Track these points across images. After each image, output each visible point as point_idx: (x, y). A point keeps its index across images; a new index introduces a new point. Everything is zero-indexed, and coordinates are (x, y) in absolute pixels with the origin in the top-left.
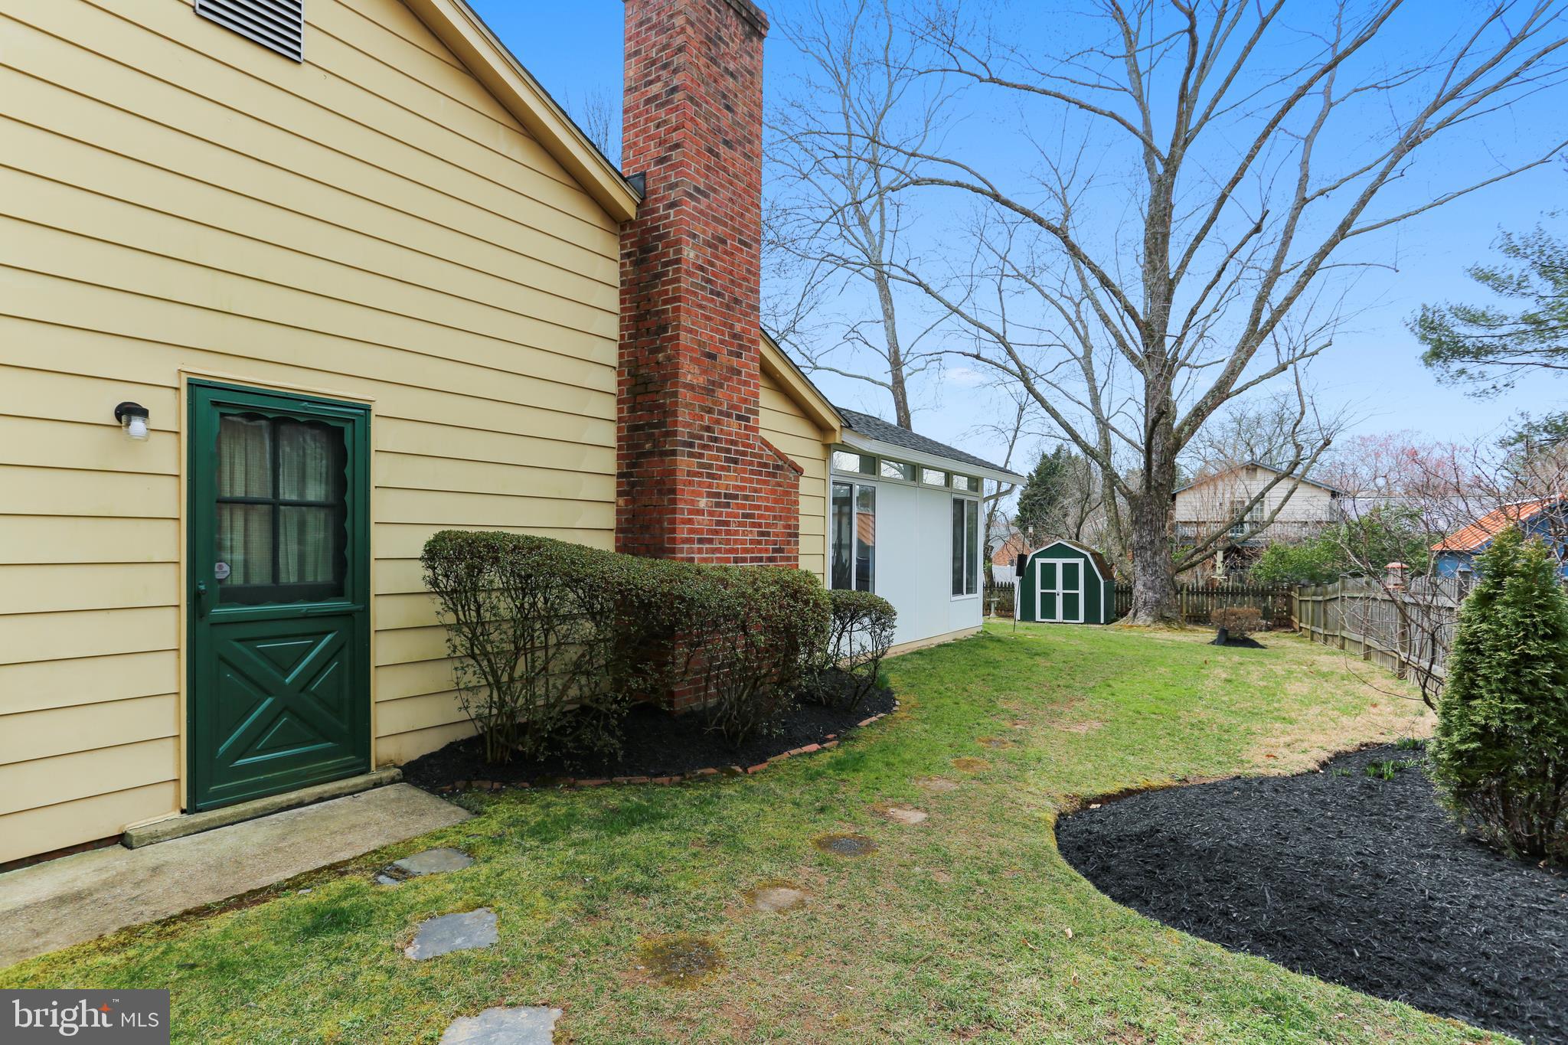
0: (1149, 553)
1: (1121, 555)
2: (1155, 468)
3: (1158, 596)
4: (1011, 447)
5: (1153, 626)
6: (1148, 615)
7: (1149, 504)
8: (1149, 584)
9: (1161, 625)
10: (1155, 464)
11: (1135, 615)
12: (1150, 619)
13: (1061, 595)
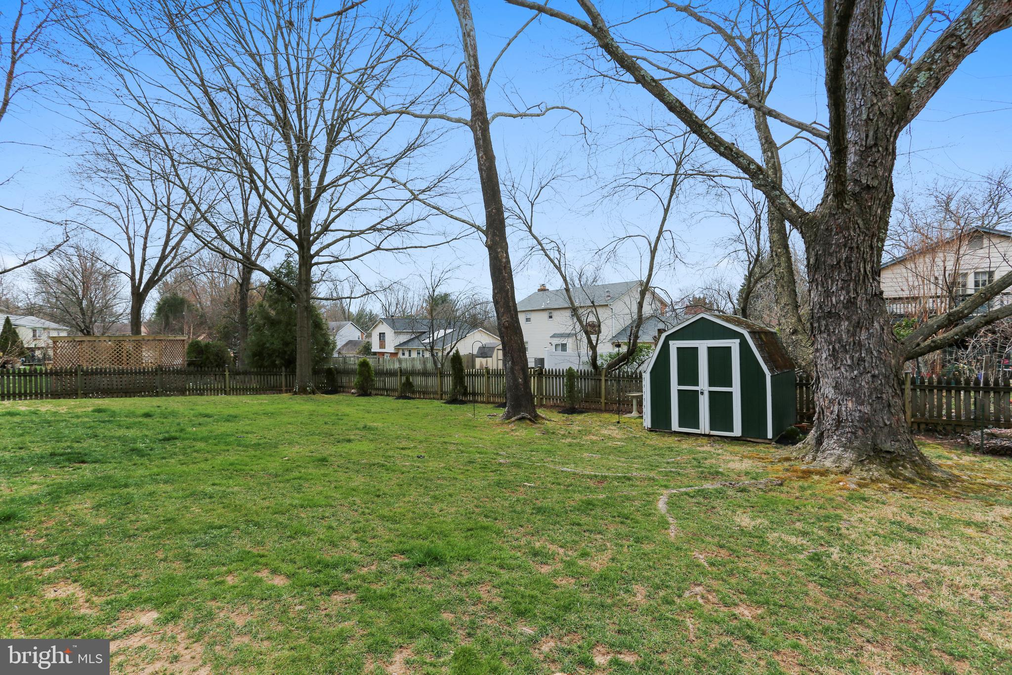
0: (845, 324)
1: (795, 332)
2: (852, 158)
3: (866, 409)
4: (666, 211)
5: (858, 473)
6: (845, 447)
7: (840, 229)
8: (847, 385)
9: (876, 471)
10: (852, 149)
11: (819, 441)
12: (850, 455)
13: (706, 394)
